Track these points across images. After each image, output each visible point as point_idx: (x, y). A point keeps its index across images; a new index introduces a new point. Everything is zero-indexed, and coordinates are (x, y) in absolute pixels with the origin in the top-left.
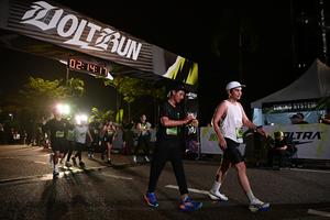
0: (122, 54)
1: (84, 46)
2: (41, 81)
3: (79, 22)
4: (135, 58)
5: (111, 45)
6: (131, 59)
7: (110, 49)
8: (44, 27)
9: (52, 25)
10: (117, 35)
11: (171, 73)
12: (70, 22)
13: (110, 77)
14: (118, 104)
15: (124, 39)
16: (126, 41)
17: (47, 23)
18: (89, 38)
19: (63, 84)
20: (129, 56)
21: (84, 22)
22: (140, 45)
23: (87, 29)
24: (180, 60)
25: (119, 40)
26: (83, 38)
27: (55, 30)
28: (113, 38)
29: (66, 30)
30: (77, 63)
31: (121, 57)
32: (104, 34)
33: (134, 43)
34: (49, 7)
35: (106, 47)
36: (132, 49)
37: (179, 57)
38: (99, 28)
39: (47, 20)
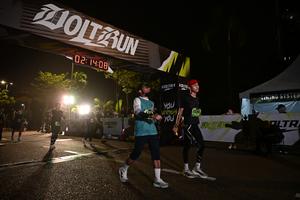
0: (121, 50)
1: (88, 43)
2: (49, 74)
3: (83, 21)
4: (133, 53)
5: (111, 41)
6: (129, 54)
7: (110, 45)
8: (52, 27)
9: (59, 25)
10: (117, 33)
11: (165, 66)
12: (75, 21)
13: (110, 70)
14: (117, 95)
15: (123, 36)
16: (125, 38)
17: (55, 23)
18: (92, 36)
19: (69, 77)
20: (127, 52)
21: (87, 22)
22: (137, 41)
23: (90, 28)
24: (174, 55)
25: (119, 37)
26: (87, 36)
27: (62, 29)
28: (113, 35)
29: (71, 29)
30: (81, 59)
31: (120, 53)
32: (105, 33)
33: (132, 39)
34: (57, 9)
35: (106, 43)
36: (130, 46)
37: (173, 52)
38: (101, 27)
39: (55, 21)
